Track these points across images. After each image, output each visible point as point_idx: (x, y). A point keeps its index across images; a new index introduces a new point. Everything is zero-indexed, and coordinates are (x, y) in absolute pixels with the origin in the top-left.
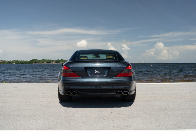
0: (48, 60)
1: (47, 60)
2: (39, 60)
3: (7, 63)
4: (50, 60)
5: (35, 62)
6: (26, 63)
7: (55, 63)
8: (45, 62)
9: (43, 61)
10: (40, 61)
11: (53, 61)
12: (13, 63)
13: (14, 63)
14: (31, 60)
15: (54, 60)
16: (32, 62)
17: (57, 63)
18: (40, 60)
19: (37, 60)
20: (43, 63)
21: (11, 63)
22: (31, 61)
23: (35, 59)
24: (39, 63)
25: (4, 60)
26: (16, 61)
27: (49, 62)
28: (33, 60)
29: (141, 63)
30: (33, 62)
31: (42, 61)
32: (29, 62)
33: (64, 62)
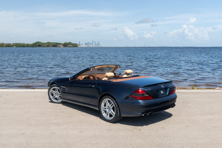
0: (54, 43)
1: (52, 43)
2: (43, 43)
3: (6, 46)
4: (56, 43)
5: (39, 46)
8: (51, 46)
9: (49, 44)
10: (45, 44)
11: (60, 44)
13: (14, 47)
16: (35, 46)
17: (64, 46)
19: (41, 42)
20: (48, 46)
21: (10, 46)
22: (33, 44)
23: (38, 42)
24: (43, 46)
25: (2, 43)
26: (16, 44)
27: (55, 45)
30: (37, 45)
32: (32, 45)
33: (73, 45)
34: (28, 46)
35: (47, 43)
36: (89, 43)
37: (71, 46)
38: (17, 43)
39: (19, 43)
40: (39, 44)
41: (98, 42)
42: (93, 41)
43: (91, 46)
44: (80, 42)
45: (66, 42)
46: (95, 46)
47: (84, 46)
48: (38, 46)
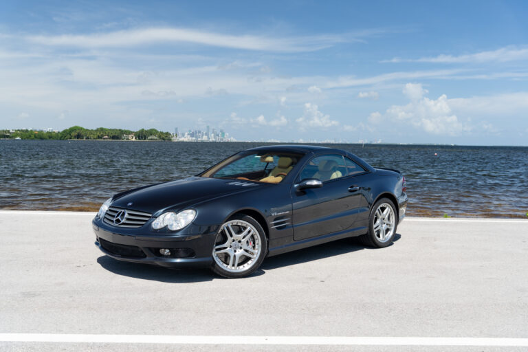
0: (113, 130)
1: (110, 130)
2: (87, 130)
4: (120, 130)
5: (79, 136)
6: (50, 137)
7: (134, 139)
8: (106, 137)
9: (101, 133)
10: (91, 132)
11: (128, 133)
12: (16, 136)
13: (18, 138)
14: (67, 130)
15: (132, 130)
16: (69, 136)
17: (139, 139)
18: (90, 129)
19: (82, 129)
20: (99, 137)
21: (8, 137)
22: (65, 131)
23: (76, 127)
24: (87, 138)
26: (23, 131)
27: (117, 135)
28: (72, 130)
29: (375, 143)
30: (73, 134)
31: (98, 134)
32: (60, 135)
33: (160, 137)
34: (50, 136)
35: (97, 130)
36: (200, 132)
37: (155, 138)
38: (24, 129)
39: (29, 130)
40: (78, 131)
41: (221, 131)
42: (208, 127)
43: (205, 139)
44: (176, 129)
45: (143, 130)
46: (214, 140)
47: (187, 138)
48: (75, 137)
